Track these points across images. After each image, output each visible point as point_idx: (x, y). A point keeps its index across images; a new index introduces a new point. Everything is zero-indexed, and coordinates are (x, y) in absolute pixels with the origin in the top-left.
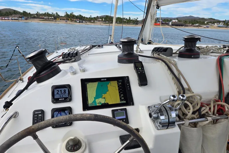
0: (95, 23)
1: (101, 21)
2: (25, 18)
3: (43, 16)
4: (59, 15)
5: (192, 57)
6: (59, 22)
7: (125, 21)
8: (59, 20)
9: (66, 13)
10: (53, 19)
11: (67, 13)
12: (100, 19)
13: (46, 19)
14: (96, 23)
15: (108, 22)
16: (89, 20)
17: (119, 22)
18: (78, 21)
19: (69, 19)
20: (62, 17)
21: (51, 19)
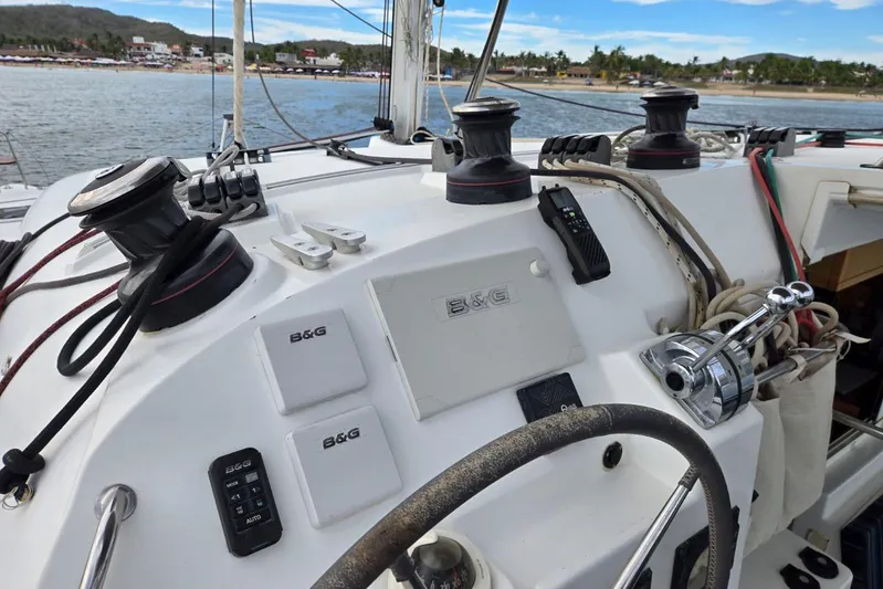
0: (706, 87)
1: (738, 77)
2: (454, 72)
3: (510, 65)
4: (566, 60)
5: (684, 162)
6: (563, 83)
7: (861, 78)
8: (565, 76)
9: (596, 48)
10: (542, 73)
11: (599, 50)
12: (735, 72)
13: (520, 74)
14: (714, 87)
15: (768, 82)
16: (680, 77)
17: (827, 80)
18: (636, 78)
19: (604, 73)
20: (577, 64)
21: (537, 73)
